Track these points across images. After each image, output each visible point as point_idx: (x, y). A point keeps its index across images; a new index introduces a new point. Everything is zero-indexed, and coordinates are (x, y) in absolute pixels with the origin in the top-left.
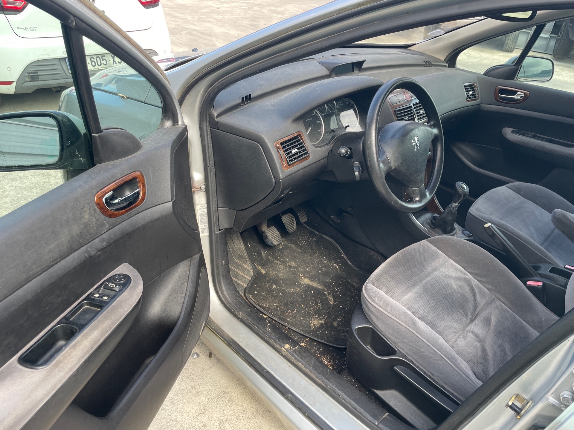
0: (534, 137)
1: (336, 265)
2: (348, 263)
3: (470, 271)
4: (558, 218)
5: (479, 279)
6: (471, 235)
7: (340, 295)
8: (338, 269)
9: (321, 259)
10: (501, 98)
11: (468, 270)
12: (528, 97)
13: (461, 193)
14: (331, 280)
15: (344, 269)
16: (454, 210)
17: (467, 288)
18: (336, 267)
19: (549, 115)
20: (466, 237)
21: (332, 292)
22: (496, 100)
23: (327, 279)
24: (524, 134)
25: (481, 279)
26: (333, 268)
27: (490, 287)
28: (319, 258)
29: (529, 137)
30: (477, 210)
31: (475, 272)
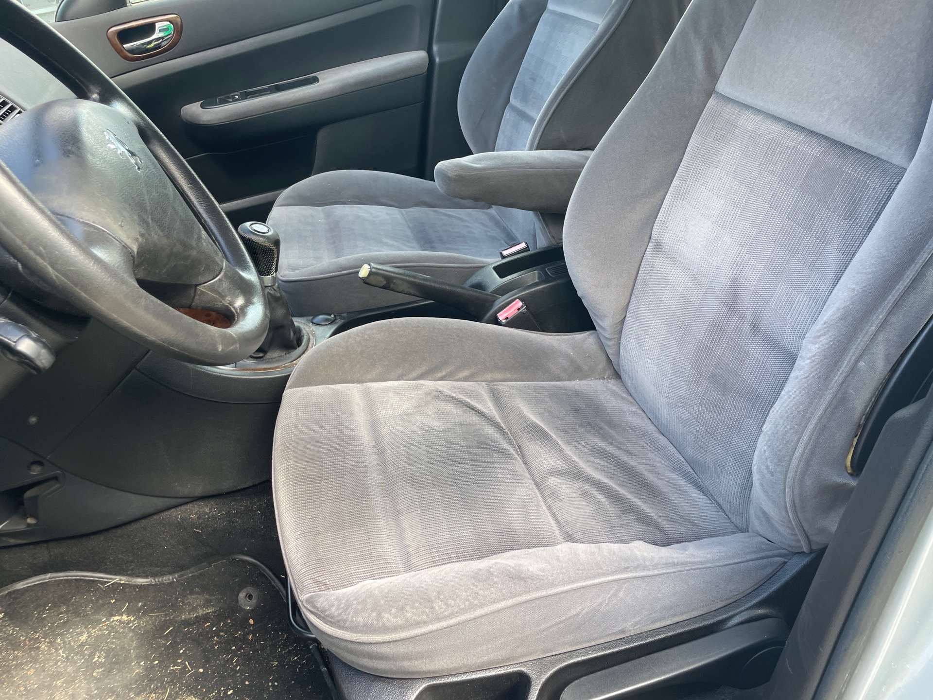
0: (246, 96)
1: (116, 618)
2: (141, 587)
3: (414, 374)
4: (456, 176)
5: (439, 375)
6: (332, 316)
7: (201, 670)
8: (129, 622)
9: (64, 642)
10: (132, 51)
11: (411, 376)
12: (182, 25)
13: (267, 244)
14: (142, 663)
15: (143, 606)
16: (274, 289)
17: (450, 407)
18: (121, 622)
19: (242, 43)
20: (329, 326)
21: (175, 684)
22: (126, 58)
23: (132, 670)
24: (224, 101)
25: (444, 373)
26: (117, 632)
27: (466, 373)
28: (59, 645)
29: (238, 100)
30: (291, 267)
31: (424, 368)
